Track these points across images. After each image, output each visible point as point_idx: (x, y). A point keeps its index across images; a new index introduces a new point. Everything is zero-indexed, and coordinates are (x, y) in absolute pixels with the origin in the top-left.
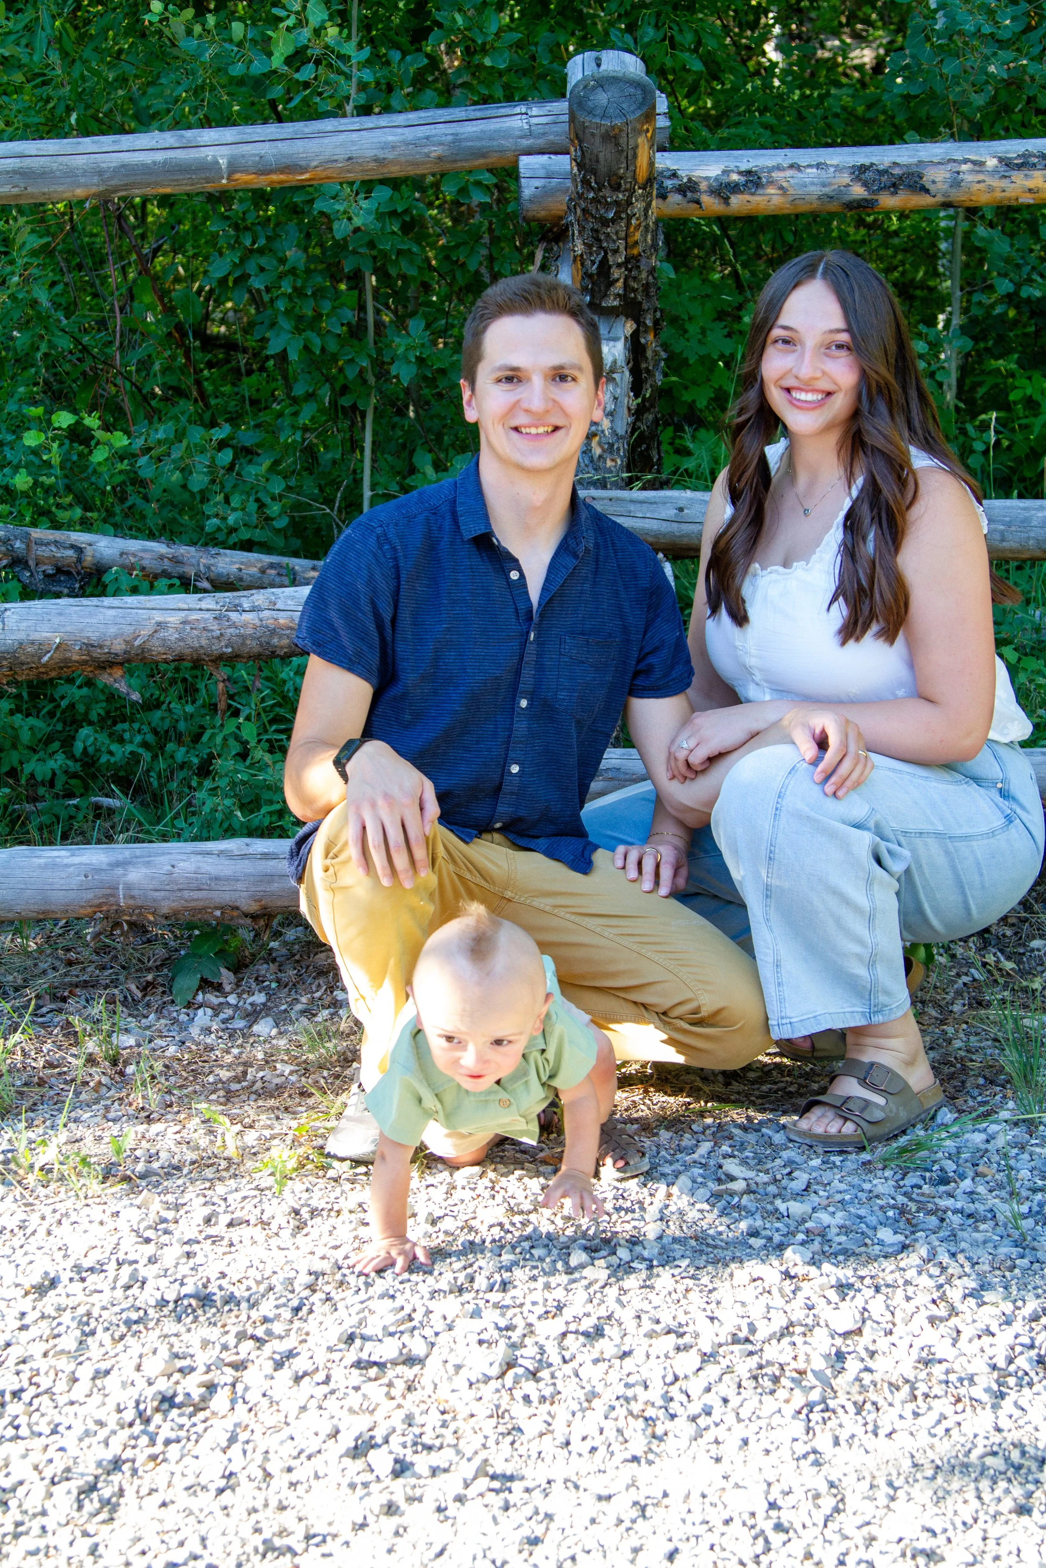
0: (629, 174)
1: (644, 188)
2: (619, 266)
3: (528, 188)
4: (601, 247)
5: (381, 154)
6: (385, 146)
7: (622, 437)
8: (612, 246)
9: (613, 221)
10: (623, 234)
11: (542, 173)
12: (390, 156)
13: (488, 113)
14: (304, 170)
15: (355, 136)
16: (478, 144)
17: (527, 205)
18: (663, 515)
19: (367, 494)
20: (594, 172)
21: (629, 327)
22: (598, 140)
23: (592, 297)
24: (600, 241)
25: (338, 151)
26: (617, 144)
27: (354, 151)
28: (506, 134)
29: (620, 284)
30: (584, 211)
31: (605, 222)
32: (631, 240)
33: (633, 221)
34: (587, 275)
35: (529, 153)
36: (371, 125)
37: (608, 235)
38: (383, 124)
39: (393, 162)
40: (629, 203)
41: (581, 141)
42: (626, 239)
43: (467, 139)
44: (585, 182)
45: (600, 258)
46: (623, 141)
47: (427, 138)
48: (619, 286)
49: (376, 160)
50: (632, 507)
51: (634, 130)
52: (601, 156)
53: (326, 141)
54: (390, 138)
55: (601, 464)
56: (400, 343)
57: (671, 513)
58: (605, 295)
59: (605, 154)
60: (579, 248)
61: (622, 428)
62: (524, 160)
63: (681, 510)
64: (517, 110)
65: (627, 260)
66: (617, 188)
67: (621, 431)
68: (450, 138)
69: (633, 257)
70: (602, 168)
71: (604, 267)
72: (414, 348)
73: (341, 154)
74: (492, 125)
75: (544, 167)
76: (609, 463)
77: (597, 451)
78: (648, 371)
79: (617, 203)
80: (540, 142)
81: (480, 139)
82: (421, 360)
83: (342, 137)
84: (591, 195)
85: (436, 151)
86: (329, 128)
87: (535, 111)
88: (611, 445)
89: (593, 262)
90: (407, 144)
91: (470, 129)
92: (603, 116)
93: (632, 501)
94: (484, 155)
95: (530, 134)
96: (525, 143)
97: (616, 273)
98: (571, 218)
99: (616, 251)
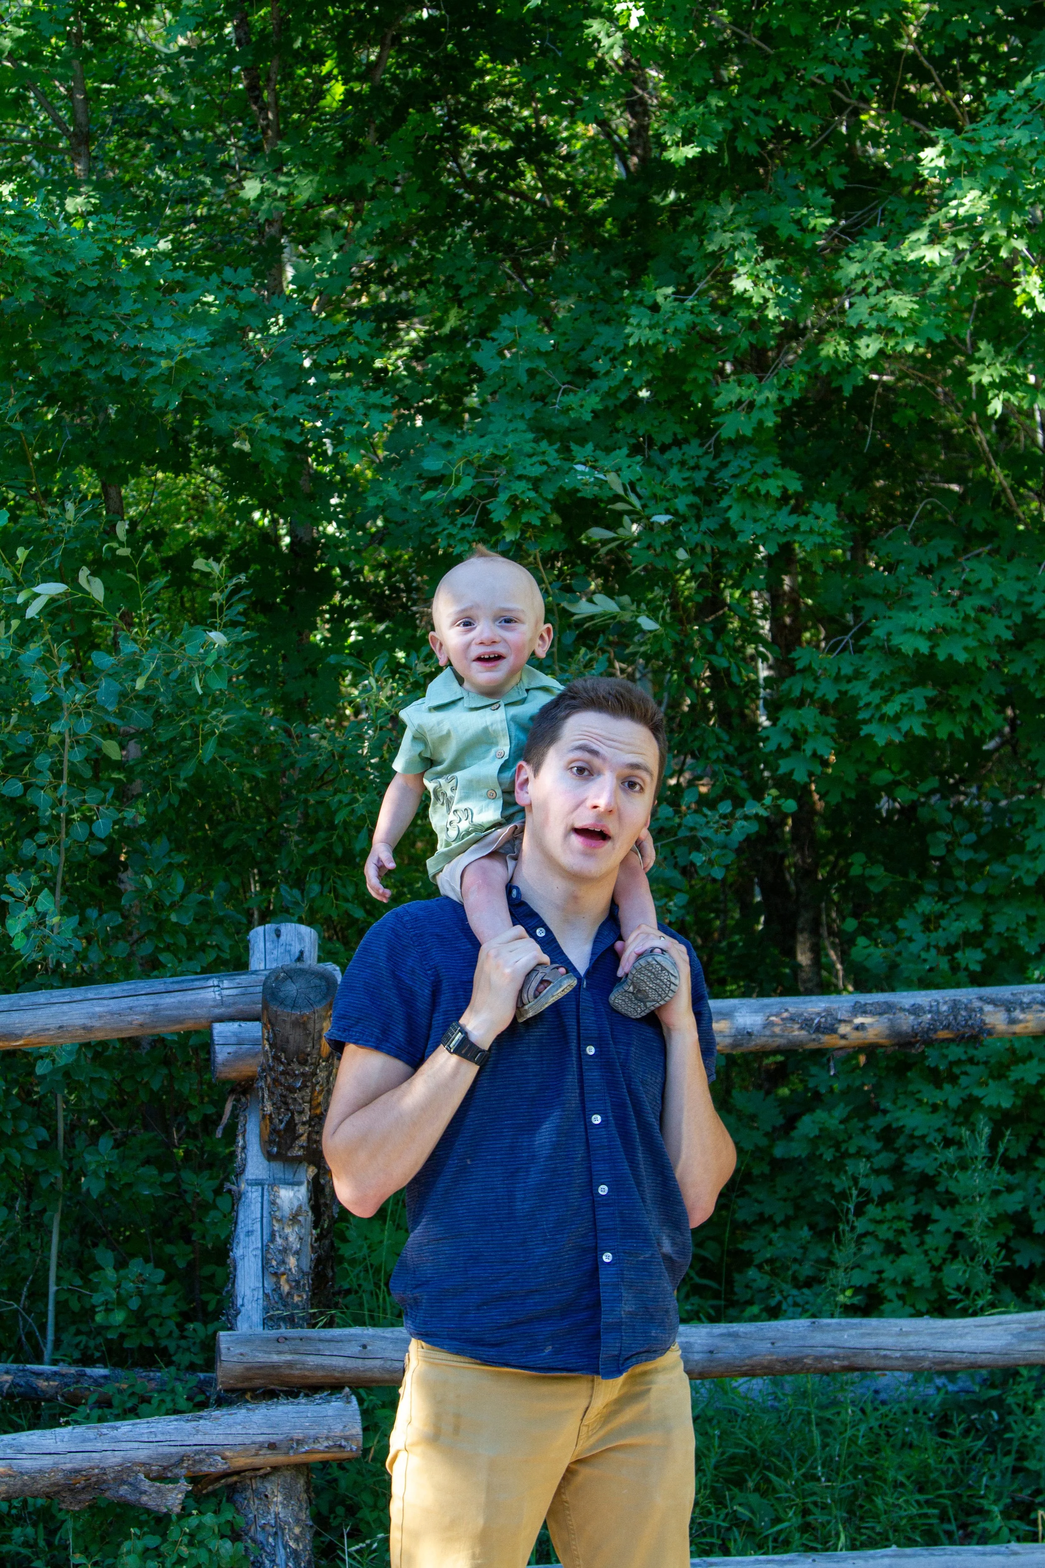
0: (315, 1052)
1: (327, 1060)
2: (304, 1123)
3: (222, 1054)
4: (288, 1109)
5: (89, 1023)
6: (92, 1016)
7: (308, 1274)
8: (298, 1108)
9: (300, 1089)
10: (307, 1098)
11: (233, 1040)
12: (97, 1024)
13: (184, 986)
14: (18, 1037)
15: (65, 1007)
16: (175, 1013)
17: (220, 1068)
18: (348, 1353)
19: (53, 1288)
20: (284, 1051)
21: (312, 1171)
22: (288, 1027)
23: (279, 1147)
24: (286, 1103)
25: (50, 1021)
26: (306, 1029)
27: (65, 1020)
28: (202, 1004)
29: (304, 1137)
30: (275, 1080)
31: (291, 1089)
32: (314, 1103)
33: (318, 1088)
34: (274, 1131)
35: (221, 1019)
36: (79, 997)
37: (295, 1099)
38: (90, 996)
39: (99, 1029)
40: (314, 1074)
41: (273, 1025)
42: (310, 1102)
43: (165, 1009)
44: (276, 1058)
45: (286, 1119)
46: (310, 1026)
47: (131, 1008)
48: (303, 1141)
49: (85, 1028)
50: (321, 1346)
51: (320, 1017)
52: (291, 1038)
53: (40, 1012)
54: (97, 1009)
55: (289, 1300)
56: (91, 1160)
57: (355, 1349)
58: (291, 1147)
59: (295, 1037)
60: (269, 1108)
61: (306, 1265)
62: (218, 1027)
63: (364, 1347)
64: (210, 983)
65: (311, 1119)
66: (303, 1063)
67: (306, 1268)
68: (150, 1008)
69: (317, 1116)
70: (292, 1047)
71: (291, 1126)
72: (104, 1165)
73: (53, 1023)
74: (189, 996)
75: (235, 1034)
76: (296, 1299)
77: (286, 1288)
78: (326, 1205)
79: (303, 1074)
80: (231, 1011)
81: (178, 1008)
82: (109, 1176)
83: (54, 1009)
84: (281, 1068)
85: (139, 1019)
86: (42, 1000)
87: (226, 984)
88: (298, 1282)
89: (281, 1121)
90: (112, 1014)
91: (168, 1000)
92: (293, 1007)
93: (320, 1340)
94: (181, 1022)
95: (222, 1003)
96: (217, 1011)
97: (301, 1129)
98: (262, 1084)
99: (301, 1112)
